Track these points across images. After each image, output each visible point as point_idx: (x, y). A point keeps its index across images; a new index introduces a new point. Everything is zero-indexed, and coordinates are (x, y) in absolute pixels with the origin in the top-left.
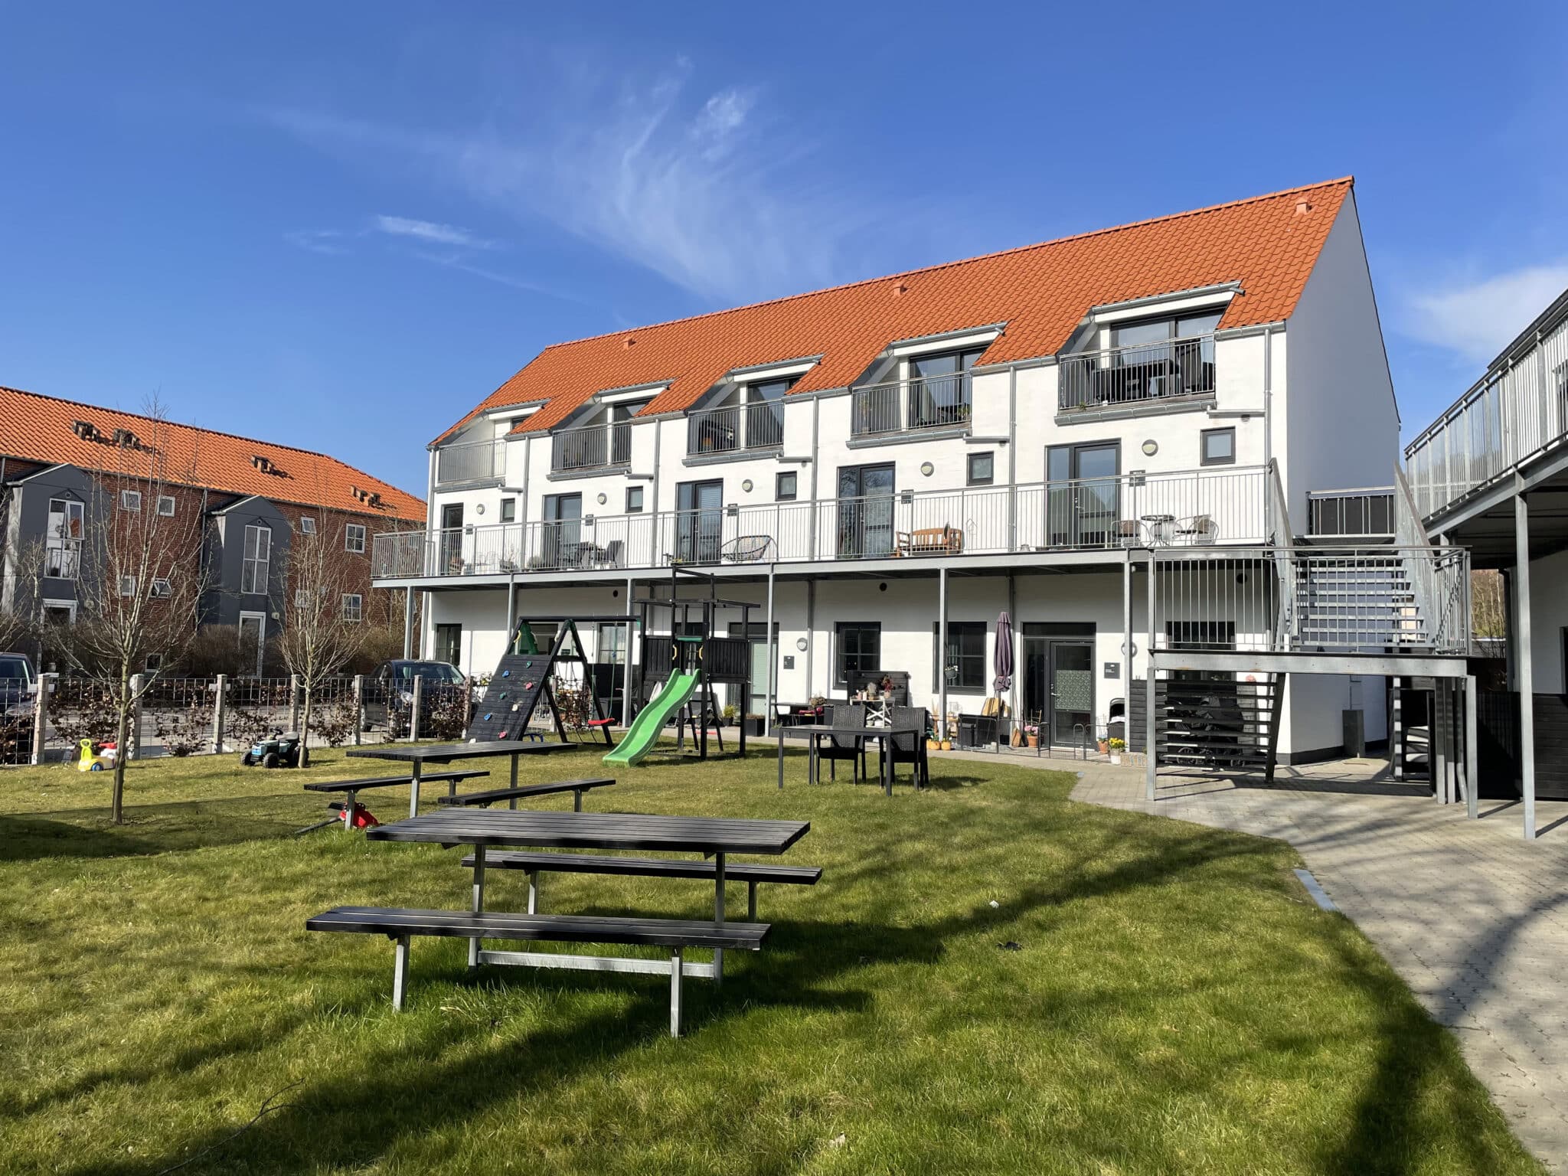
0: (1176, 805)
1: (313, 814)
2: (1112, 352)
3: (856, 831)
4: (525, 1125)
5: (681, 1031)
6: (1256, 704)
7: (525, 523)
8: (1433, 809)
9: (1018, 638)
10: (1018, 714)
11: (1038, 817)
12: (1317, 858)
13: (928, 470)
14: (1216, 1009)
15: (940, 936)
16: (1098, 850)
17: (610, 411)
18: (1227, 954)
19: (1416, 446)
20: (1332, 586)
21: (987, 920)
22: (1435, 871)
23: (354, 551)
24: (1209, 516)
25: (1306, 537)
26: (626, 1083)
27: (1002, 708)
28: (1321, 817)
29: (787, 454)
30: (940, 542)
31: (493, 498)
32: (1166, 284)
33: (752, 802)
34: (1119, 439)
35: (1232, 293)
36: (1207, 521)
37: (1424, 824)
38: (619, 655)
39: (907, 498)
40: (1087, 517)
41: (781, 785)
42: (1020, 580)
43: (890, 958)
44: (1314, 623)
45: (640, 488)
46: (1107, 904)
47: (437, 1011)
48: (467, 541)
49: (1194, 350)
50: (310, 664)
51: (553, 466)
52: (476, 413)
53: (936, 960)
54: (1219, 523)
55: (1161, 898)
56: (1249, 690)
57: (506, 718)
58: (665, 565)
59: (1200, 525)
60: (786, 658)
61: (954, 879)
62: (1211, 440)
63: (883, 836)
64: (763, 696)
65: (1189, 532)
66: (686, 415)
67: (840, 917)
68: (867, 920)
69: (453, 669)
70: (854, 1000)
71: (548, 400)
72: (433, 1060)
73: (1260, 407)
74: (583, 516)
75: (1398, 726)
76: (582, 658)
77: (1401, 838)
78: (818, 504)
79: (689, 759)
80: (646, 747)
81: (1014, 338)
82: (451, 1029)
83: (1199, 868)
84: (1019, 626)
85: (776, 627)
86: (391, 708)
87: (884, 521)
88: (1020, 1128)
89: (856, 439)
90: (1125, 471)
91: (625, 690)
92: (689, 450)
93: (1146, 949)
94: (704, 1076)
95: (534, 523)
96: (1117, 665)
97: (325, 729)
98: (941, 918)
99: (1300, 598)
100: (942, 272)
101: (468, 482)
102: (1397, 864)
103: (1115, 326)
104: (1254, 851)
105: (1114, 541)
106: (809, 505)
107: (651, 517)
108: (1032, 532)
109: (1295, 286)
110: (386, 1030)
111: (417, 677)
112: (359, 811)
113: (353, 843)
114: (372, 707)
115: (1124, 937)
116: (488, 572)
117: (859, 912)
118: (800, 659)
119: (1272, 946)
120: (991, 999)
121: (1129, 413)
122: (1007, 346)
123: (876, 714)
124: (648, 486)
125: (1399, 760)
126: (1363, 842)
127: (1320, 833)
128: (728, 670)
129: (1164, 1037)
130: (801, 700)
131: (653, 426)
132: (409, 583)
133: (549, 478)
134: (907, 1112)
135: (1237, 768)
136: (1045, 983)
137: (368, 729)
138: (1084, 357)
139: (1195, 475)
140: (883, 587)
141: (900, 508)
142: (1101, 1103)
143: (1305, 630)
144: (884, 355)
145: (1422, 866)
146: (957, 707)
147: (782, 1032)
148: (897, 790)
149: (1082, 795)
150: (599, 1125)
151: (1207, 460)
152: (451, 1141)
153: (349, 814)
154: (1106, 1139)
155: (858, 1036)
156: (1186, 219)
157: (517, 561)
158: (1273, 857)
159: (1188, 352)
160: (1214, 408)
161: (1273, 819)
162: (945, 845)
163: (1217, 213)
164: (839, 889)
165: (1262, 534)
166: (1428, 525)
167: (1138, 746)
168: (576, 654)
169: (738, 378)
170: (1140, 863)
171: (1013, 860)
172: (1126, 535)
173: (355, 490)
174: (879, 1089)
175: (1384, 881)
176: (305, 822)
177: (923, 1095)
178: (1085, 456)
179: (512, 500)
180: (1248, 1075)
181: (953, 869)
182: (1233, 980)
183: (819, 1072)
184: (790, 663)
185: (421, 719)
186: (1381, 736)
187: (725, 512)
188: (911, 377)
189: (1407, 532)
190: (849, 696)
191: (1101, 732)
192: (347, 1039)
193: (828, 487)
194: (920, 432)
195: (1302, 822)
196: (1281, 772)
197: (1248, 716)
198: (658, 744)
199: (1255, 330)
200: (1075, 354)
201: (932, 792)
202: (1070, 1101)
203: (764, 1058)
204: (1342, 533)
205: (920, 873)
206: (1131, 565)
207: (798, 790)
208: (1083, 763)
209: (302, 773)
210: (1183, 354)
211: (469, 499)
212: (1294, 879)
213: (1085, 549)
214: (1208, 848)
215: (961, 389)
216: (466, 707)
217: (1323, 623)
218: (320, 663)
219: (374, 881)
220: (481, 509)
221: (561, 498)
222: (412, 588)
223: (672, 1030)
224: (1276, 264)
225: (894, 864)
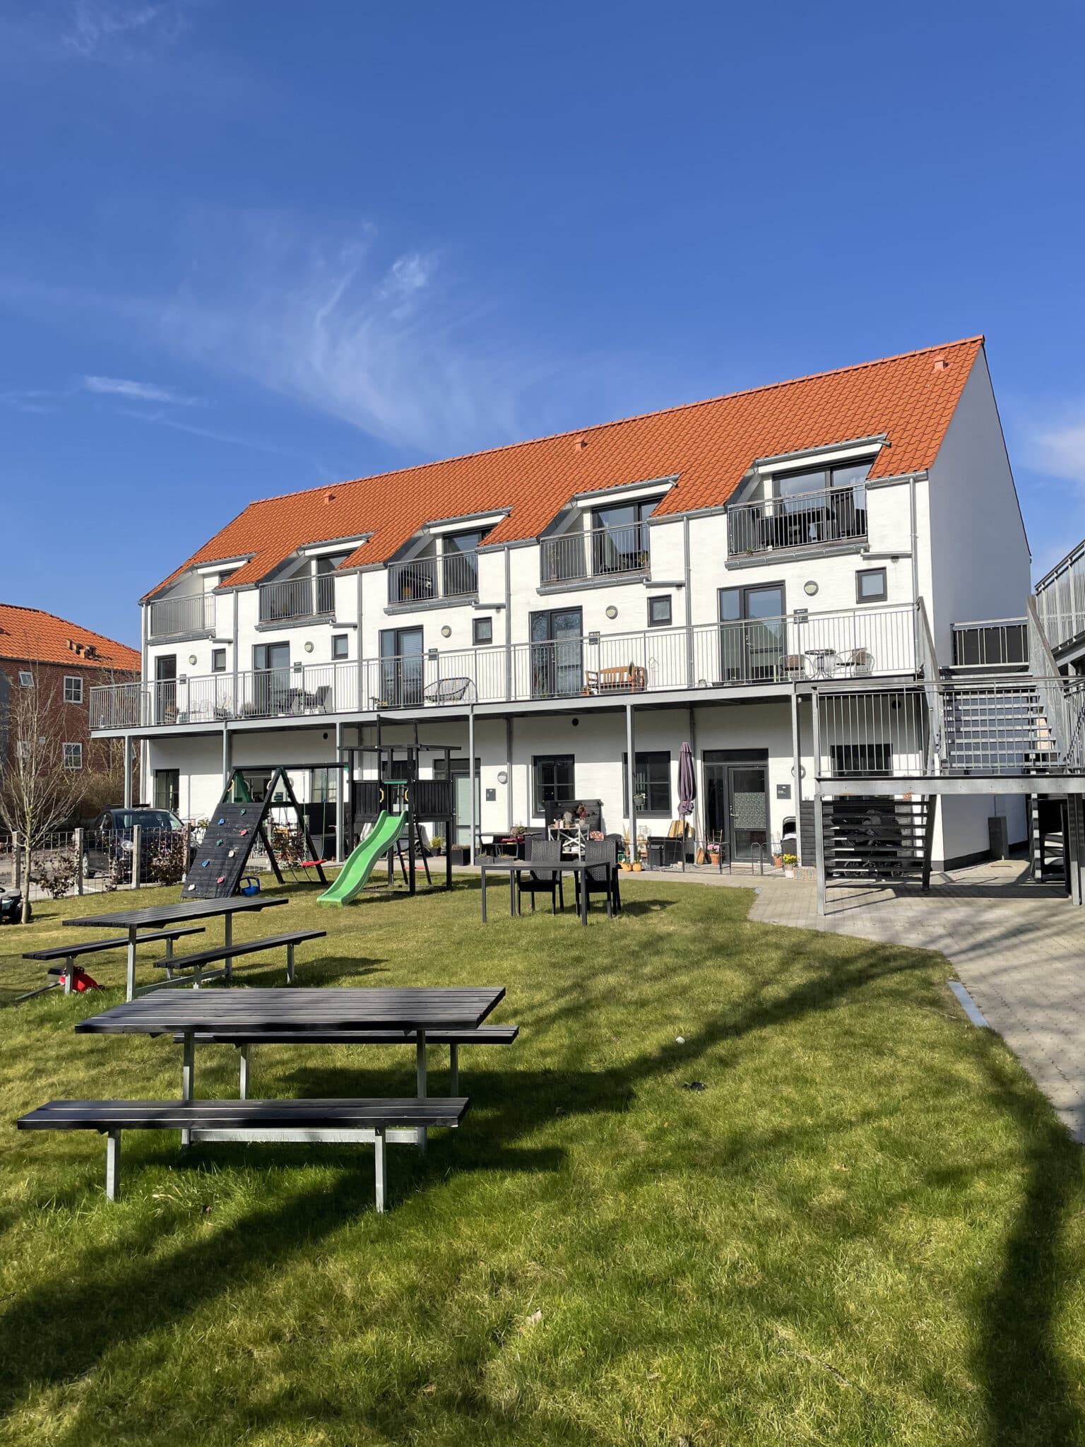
0: (844, 919)
1: (34, 977)
2: (775, 501)
3: (554, 965)
4: (234, 1323)
5: (386, 1206)
6: (912, 820)
7: (236, 673)
8: (1069, 911)
9: (699, 765)
10: (701, 835)
11: (721, 940)
12: (969, 968)
13: (613, 613)
14: (880, 1143)
15: (630, 1081)
16: (774, 973)
17: (314, 564)
18: (889, 1080)
19: (1045, 583)
20: (975, 712)
21: (674, 1058)
22: (1071, 977)
23: (72, 701)
24: (865, 649)
25: (951, 667)
26: (334, 1267)
27: (686, 830)
28: (972, 925)
29: (482, 601)
30: (625, 680)
31: (204, 649)
32: (821, 437)
33: (457, 940)
34: (784, 581)
35: (880, 446)
36: (863, 653)
37: (1061, 927)
38: (331, 794)
39: (594, 640)
40: (757, 652)
41: (485, 919)
42: (698, 711)
43: (584, 1108)
44: (960, 747)
45: (345, 636)
46: (782, 1033)
47: (150, 1198)
48: (181, 690)
49: (847, 498)
50: (29, 824)
51: (261, 618)
52: (185, 568)
53: (627, 1109)
54: (874, 655)
55: (831, 1023)
56: (904, 809)
57: (223, 864)
58: (371, 709)
59: (858, 658)
60: (488, 791)
61: (644, 1015)
62: (865, 579)
63: (579, 970)
64: (468, 827)
65: (848, 664)
66: (386, 567)
67: (539, 1064)
68: (563, 1067)
69: (171, 816)
70: (551, 1159)
71: (254, 554)
72: (146, 1254)
73: (907, 548)
74: (292, 665)
75: (1036, 834)
76: (293, 803)
77: (1041, 943)
78: (512, 648)
79: (399, 895)
80: (358, 886)
81: (686, 489)
82: (164, 1217)
83: (864, 988)
84: (699, 754)
85: (478, 762)
86: (112, 858)
87: (576, 662)
88: (705, 1291)
89: (545, 586)
90: (789, 611)
91: (337, 827)
92: (390, 600)
93: (818, 1080)
94: (408, 1256)
95: (244, 673)
96: (788, 787)
97: (47, 881)
98: (631, 1060)
99: (948, 724)
100: (619, 427)
101: (180, 634)
102: (1038, 971)
103: (776, 476)
104: (913, 966)
105: (782, 675)
106: (504, 649)
107: (356, 664)
108: (709, 669)
109: (935, 437)
110: (99, 1225)
111: (136, 827)
112: (78, 976)
113: (73, 1008)
114: (94, 855)
115: (798, 1069)
116: (203, 720)
117: (556, 1058)
118: (502, 791)
119: (929, 1069)
120: (679, 1148)
121: (792, 557)
122: (680, 497)
123: (572, 840)
124: (352, 634)
125: (1038, 864)
126: (1008, 948)
127: (971, 941)
128: (433, 810)
129: (835, 1178)
130: (503, 829)
131: (355, 577)
132: (126, 733)
133: (257, 628)
134: (599, 1281)
135: (897, 877)
136: (727, 1126)
137: (91, 875)
138: (750, 506)
139: (852, 614)
140: (575, 722)
141: (588, 650)
142: (778, 1255)
143: (952, 753)
144: (568, 506)
145: (1060, 972)
146: (646, 830)
147: (483, 1199)
148: (592, 918)
149: (760, 914)
150: (306, 1318)
151: (861, 599)
152: (162, 1347)
153: (68, 979)
154: (783, 1294)
155: (553, 1198)
156: (837, 376)
157: (230, 708)
158: (930, 971)
159: (842, 500)
160: (866, 550)
161: (930, 929)
162: (636, 977)
163: (865, 370)
164: (537, 1033)
165: (913, 666)
166: (1057, 655)
167: (809, 862)
168: (289, 800)
169: (433, 531)
170: (812, 985)
171: (697, 991)
172: (792, 669)
173: (71, 643)
174: (572, 1259)
175: (1028, 990)
176: (26, 986)
177: (614, 1261)
178: (754, 597)
179: (223, 651)
180: (911, 1215)
181: (643, 1003)
182: (896, 1110)
183: (516, 1241)
184: (491, 795)
185: (142, 866)
186: (1021, 838)
187: (426, 657)
188: (594, 527)
189: (1039, 663)
190: (547, 824)
191: (776, 848)
192: (61, 1237)
193: (522, 633)
194: (605, 578)
195: (955, 930)
196: (936, 879)
197: (905, 832)
198: (371, 880)
199: (900, 479)
200: (741, 504)
201: (624, 919)
202: (751, 1257)
203: (466, 1231)
204: (982, 663)
205: (613, 1009)
206: (798, 696)
207: (500, 923)
208: (760, 879)
209: (26, 929)
210: (838, 502)
211: (181, 651)
212: (948, 993)
213: (757, 683)
214: (872, 966)
215: (640, 537)
216: (185, 852)
217: (968, 746)
218: (39, 822)
219: (92, 1051)
220: (193, 660)
221: (269, 647)
222: (129, 737)
223: (378, 1205)
224: (918, 417)
225: (588, 1002)
